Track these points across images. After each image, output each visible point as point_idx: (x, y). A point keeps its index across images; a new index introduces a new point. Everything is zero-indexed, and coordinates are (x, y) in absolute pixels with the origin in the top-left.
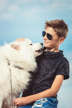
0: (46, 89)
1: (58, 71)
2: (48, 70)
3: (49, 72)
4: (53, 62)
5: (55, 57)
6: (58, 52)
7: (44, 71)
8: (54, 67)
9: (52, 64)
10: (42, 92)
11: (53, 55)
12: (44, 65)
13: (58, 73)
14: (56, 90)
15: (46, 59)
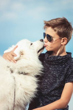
0: (55, 100)
1: (67, 78)
2: (55, 77)
3: (56, 80)
4: (61, 67)
5: (62, 62)
6: (65, 56)
7: (51, 79)
8: (61, 74)
9: (59, 71)
10: (51, 103)
11: (59, 60)
12: (50, 72)
13: (67, 80)
14: (66, 101)
15: (52, 65)
